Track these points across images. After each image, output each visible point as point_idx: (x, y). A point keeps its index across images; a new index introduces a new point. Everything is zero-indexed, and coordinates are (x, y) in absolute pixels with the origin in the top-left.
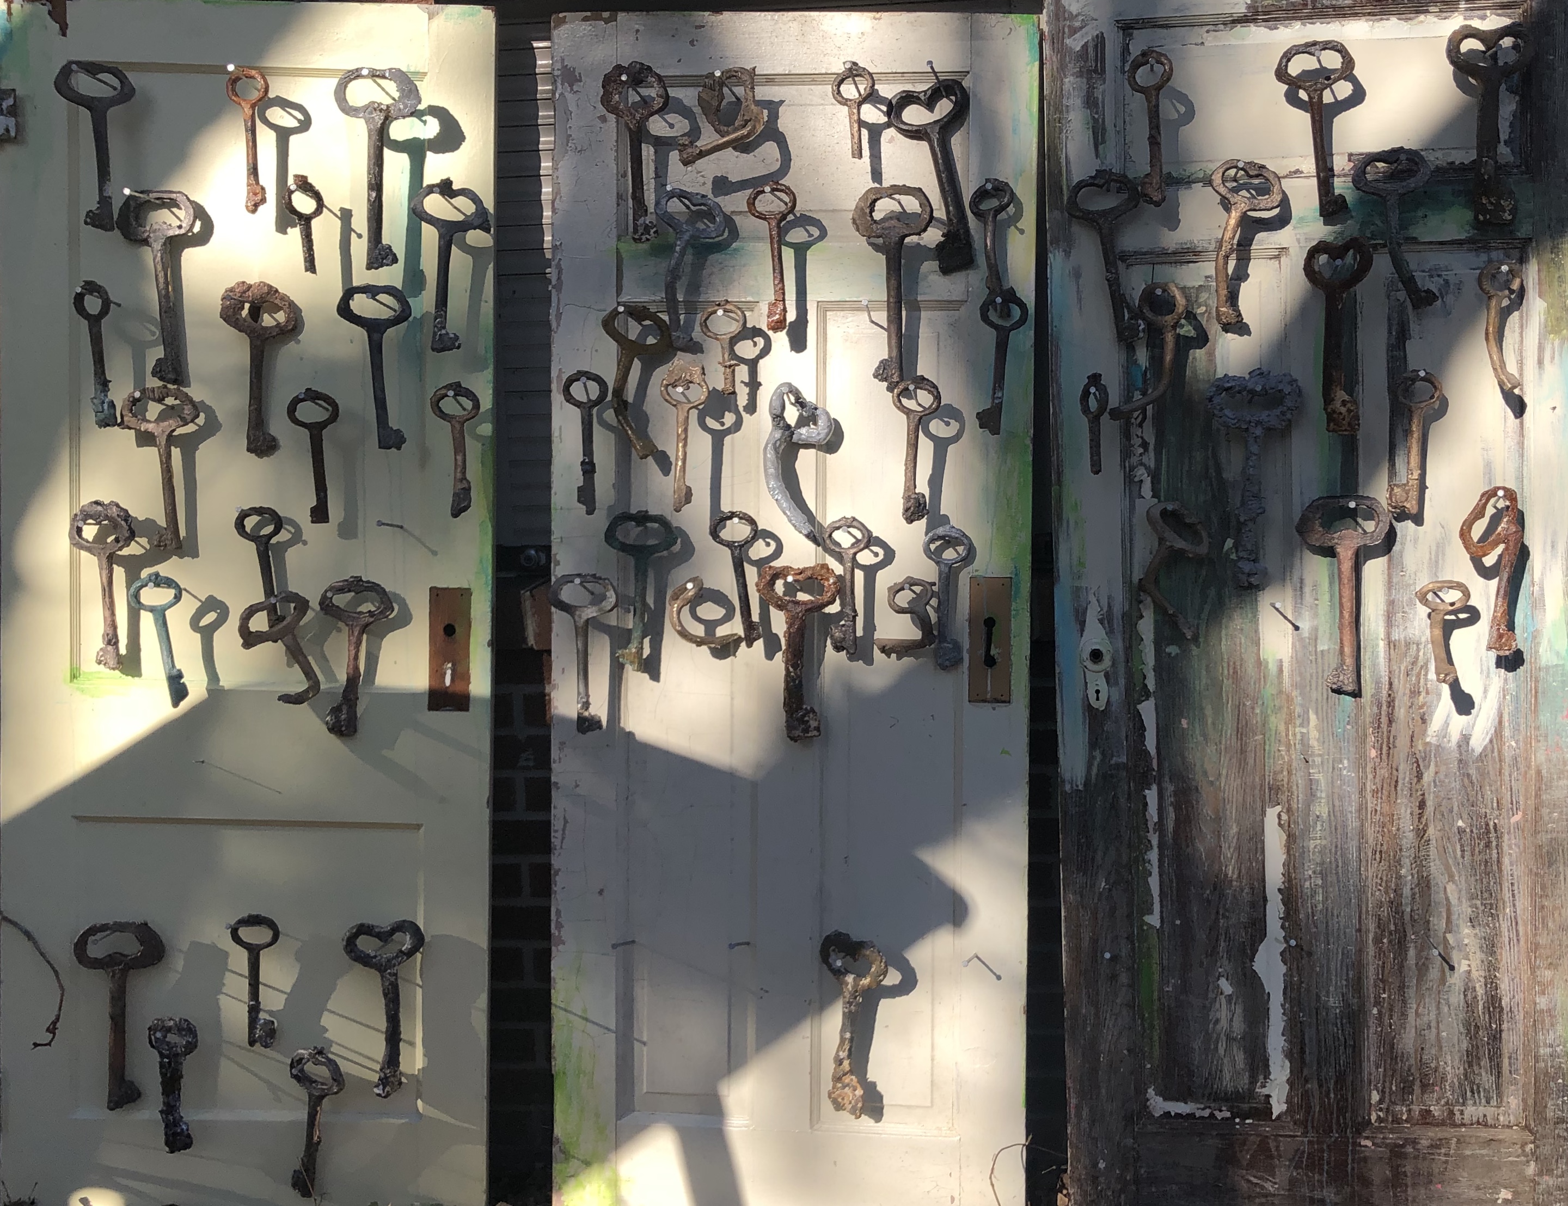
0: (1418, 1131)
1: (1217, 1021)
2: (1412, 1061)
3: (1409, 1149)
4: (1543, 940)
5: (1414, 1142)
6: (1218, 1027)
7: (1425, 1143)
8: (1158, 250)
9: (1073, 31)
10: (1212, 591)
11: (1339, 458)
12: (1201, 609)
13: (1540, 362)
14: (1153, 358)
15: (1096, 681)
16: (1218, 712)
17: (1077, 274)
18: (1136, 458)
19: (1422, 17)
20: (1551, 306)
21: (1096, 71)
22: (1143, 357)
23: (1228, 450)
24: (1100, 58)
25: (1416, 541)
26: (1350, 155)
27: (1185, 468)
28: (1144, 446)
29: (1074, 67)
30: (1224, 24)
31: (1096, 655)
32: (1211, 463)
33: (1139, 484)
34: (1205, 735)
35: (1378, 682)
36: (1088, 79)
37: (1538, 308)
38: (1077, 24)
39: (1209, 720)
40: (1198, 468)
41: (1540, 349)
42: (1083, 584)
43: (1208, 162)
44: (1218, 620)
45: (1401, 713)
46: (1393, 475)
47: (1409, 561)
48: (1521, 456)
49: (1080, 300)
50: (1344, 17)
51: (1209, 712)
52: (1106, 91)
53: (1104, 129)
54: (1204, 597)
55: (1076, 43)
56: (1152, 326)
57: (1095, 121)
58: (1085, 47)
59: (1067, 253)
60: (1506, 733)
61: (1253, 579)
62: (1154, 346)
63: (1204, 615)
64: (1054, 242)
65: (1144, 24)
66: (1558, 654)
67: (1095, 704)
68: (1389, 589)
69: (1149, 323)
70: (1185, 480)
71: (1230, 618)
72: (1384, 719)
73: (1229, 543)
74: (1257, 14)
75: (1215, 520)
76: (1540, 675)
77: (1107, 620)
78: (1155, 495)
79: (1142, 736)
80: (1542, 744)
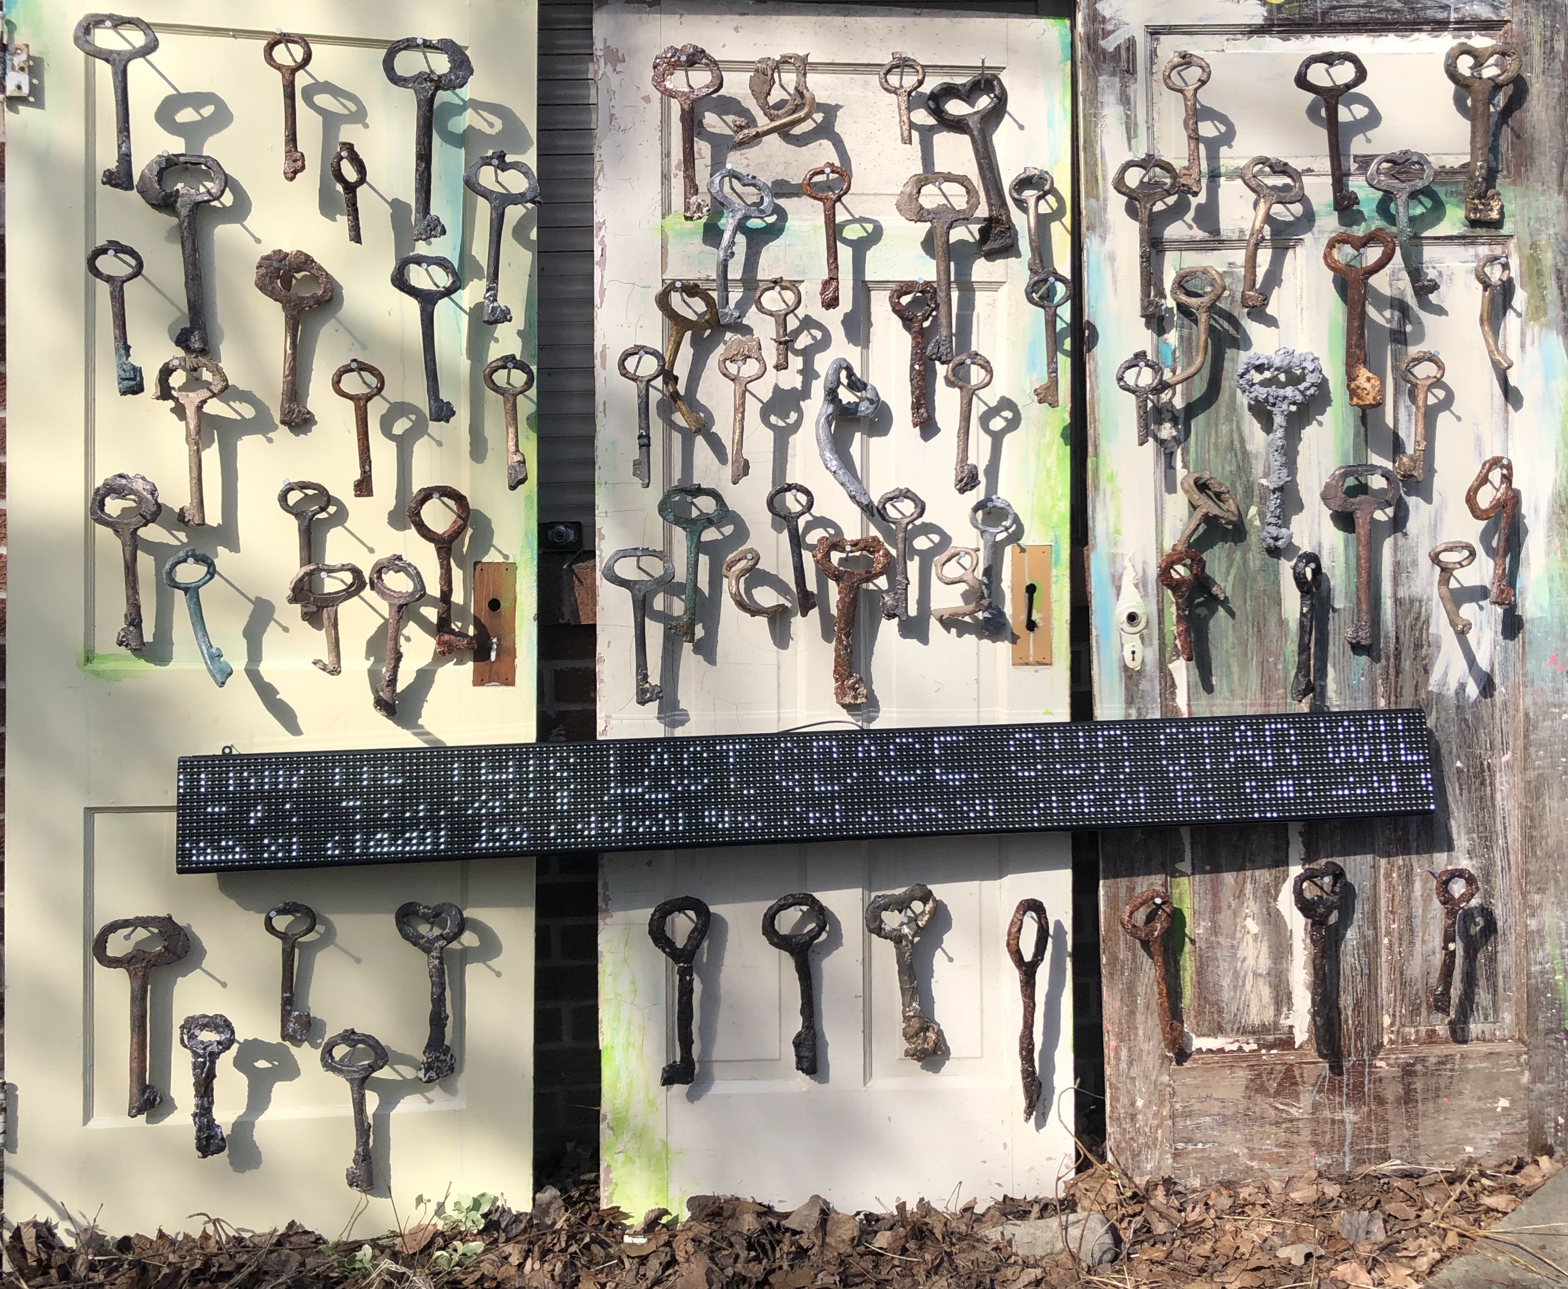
0: (1425, 1050)
1: (1244, 960)
2: (1419, 985)
3: (1419, 1067)
4: (1532, 867)
5: (1423, 1060)
6: (1246, 964)
7: (1433, 1060)
8: (1187, 238)
9: (1106, 34)
10: (1238, 556)
11: (1351, 431)
12: (1228, 573)
13: (1523, 346)
14: (1181, 338)
15: (1132, 643)
16: (1244, 668)
17: (1112, 258)
18: (1167, 431)
19: (1416, 35)
20: (1531, 296)
21: (1128, 71)
22: (1172, 337)
23: (1251, 423)
24: (1132, 59)
25: (1417, 507)
26: (1356, 157)
27: (1213, 441)
28: (1175, 420)
29: (1108, 67)
30: (1242, 33)
31: (1132, 618)
32: (1236, 436)
33: (1170, 456)
34: (1231, 691)
35: (1386, 637)
36: (1122, 78)
37: (1520, 298)
38: (1110, 27)
39: (1236, 677)
40: (1224, 440)
41: (1523, 334)
42: (1119, 551)
43: (1230, 158)
44: (1243, 582)
45: (1406, 665)
46: (1397, 447)
47: (1412, 525)
48: (1507, 430)
49: (1115, 283)
50: (1349, 31)
51: (1235, 669)
52: (1137, 90)
53: (1136, 124)
54: (1231, 561)
55: (1109, 44)
56: (1182, 307)
57: (1128, 117)
58: (1118, 48)
59: (1103, 239)
60: (1497, 680)
61: (1280, 543)
62: (1182, 327)
63: (1231, 578)
64: (1091, 228)
65: (1170, 30)
66: (1541, 608)
67: (1130, 664)
68: (1395, 551)
69: (1179, 305)
70: (1212, 452)
71: (1254, 580)
72: (1392, 671)
73: (1253, 510)
74: (1273, 25)
75: (1240, 490)
76: (1527, 626)
77: (1142, 584)
78: (1185, 466)
79: (1173, 693)
80: (1529, 689)
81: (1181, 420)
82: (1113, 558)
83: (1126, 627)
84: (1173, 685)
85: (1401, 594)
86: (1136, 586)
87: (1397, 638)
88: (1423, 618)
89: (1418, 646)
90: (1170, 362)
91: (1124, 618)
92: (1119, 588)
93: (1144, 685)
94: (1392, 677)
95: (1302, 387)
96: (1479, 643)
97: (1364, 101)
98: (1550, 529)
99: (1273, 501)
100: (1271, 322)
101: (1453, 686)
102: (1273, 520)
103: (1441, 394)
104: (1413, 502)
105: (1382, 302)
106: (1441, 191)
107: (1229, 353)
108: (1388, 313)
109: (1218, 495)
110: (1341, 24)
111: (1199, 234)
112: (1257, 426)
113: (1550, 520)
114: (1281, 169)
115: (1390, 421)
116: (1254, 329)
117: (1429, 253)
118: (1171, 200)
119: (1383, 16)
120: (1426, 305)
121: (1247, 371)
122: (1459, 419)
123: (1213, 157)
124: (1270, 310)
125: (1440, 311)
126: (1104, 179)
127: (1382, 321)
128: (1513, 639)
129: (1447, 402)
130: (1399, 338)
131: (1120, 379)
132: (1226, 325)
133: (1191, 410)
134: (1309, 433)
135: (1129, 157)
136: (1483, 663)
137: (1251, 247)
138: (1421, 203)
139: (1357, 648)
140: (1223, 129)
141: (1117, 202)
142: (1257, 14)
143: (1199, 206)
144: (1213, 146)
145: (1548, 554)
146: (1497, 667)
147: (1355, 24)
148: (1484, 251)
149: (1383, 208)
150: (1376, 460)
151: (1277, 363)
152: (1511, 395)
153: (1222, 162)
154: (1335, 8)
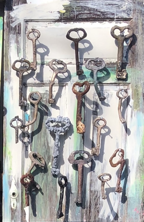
8: (34, 83)
9: (12, 22)
10: (45, 177)
11: (79, 141)
12: (42, 182)
13: (132, 116)
14: (31, 112)
15: (14, 201)
16: (45, 210)
17: (12, 88)
18: (26, 140)
19: (105, 22)
20: (135, 101)
21: (18, 33)
22: (29, 112)
23: (50, 138)
24: (20, 30)
25: (98, 163)
26: (85, 59)
27: (39, 143)
28: (28, 137)
29: (12, 32)
30: (53, 22)
31: (14, 194)
32: (46, 141)
33: (27, 147)
34: (42, 216)
35: (87, 202)
36: (16, 35)
37: (132, 102)
38: (13, 20)
39: (43, 212)
40: (43, 143)
41: (132, 113)
42: (11, 174)
43: (48, 59)
44: (46, 185)
45: (92, 210)
46: (93, 145)
47: (96, 169)
48: (126, 141)
49: (12, 96)
50: (84, 21)
51: (43, 210)
52: (21, 39)
53: (20, 49)
54: (43, 179)
55: (13, 25)
56: (32, 104)
57: (18, 47)
58: (16, 26)
59: (9, 83)
60: (119, 215)
61: (56, 173)
62: (32, 109)
63: (43, 183)
64: (6, 79)
65: (31, 21)
66: (133, 194)
67: (13, 207)
68: (91, 177)
69: (31, 103)
70: (39, 146)
71: (49, 184)
72: (88, 212)
73: (50, 164)
74: (62, 19)
75: (47, 157)
76: (128, 199)
77: (17, 185)
78: (31, 150)
79: (25, 216)
80: (128, 218)
81: (30, 137)
82: (9, 176)
83: (12, 196)
84: (25, 214)
85: (92, 189)
86: (15, 185)
87: (90, 202)
88: (98, 196)
89: (96, 205)
90: (28, 119)
91: (12, 194)
92: (10, 186)
93: (16, 214)
94: (88, 213)
95: (64, 127)
96: (114, 204)
97: (88, 42)
98: (137, 171)
99: (55, 161)
100: (57, 108)
101: (106, 216)
102: (54, 166)
103: (107, 130)
104: (97, 162)
105: (90, 102)
106: (109, 70)
107: (45, 117)
108: (92, 106)
109: (40, 159)
110: (82, 19)
111: (37, 82)
112: (52, 139)
113: (137, 168)
114: (61, 63)
115: (91, 138)
116: (52, 110)
117: (105, 88)
118: (30, 71)
119: (94, 16)
120: (103, 103)
121: (48, 122)
122: (112, 138)
123: (42, 58)
124: (57, 105)
125: (108, 105)
126: (10, 65)
127: (90, 108)
128: (124, 203)
129: (108, 133)
130: (95, 113)
131: (11, 124)
132: (44, 109)
133: (33, 134)
134: (67, 141)
135: (18, 59)
136: (115, 210)
137: (51, 86)
138: (103, 73)
139: (78, 204)
140: (46, 50)
141: (14, 72)
142: (57, 16)
143: (38, 73)
144: (42, 56)
145: (136, 178)
146: (119, 211)
147: (86, 19)
148: (122, 87)
149: (92, 75)
150: (87, 149)
151: (57, 120)
152: (127, 131)
153: (45, 60)
154: (80, 14)
